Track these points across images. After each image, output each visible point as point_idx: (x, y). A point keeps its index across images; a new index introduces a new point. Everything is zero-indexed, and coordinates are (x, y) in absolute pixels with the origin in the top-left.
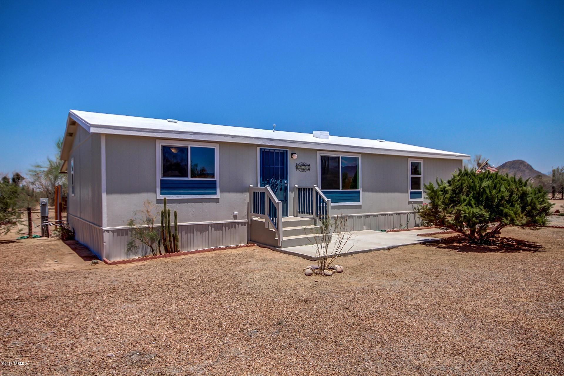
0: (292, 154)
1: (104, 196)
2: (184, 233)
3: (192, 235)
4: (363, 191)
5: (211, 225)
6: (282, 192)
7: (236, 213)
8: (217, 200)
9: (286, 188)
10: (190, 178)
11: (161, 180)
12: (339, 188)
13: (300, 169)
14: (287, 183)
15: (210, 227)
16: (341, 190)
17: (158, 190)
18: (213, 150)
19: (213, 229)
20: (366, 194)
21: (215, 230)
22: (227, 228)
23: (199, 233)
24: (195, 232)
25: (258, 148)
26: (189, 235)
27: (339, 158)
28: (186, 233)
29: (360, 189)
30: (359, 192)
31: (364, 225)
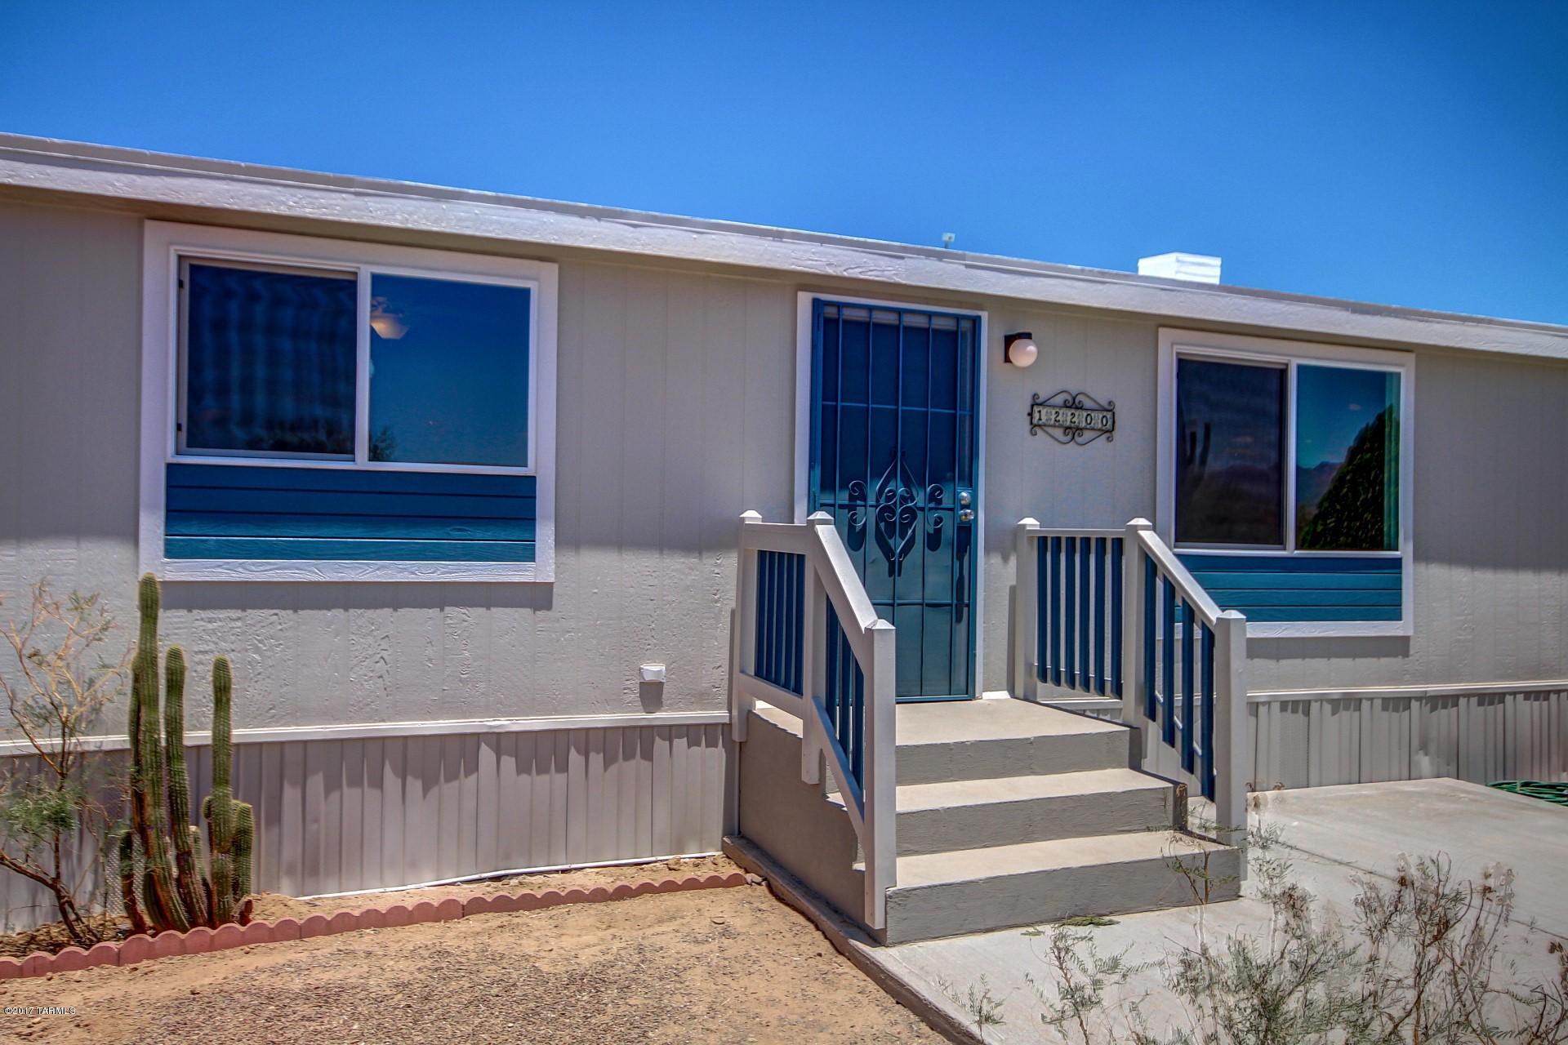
0: (1009, 340)
2: (316, 783)
3: (372, 794)
4: (1418, 557)
5: (500, 741)
6: (944, 555)
7: (653, 669)
8: (539, 597)
9: (966, 533)
10: (362, 461)
11: (171, 467)
12: (1279, 540)
13: (1057, 424)
14: (972, 505)
15: (486, 754)
16: (1290, 551)
17: (152, 525)
18: (519, 299)
19: (509, 762)
20: (1437, 573)
21: (523, 769)
22: (597, 759)
23: (415, 785)
24: (391, 780)
25: (805, 300)
26: (350, 794)
27: (1282, 373)
28: (332, 785)
29: (1405, 551)
30: (1397, 564)
31: (1424, 747)
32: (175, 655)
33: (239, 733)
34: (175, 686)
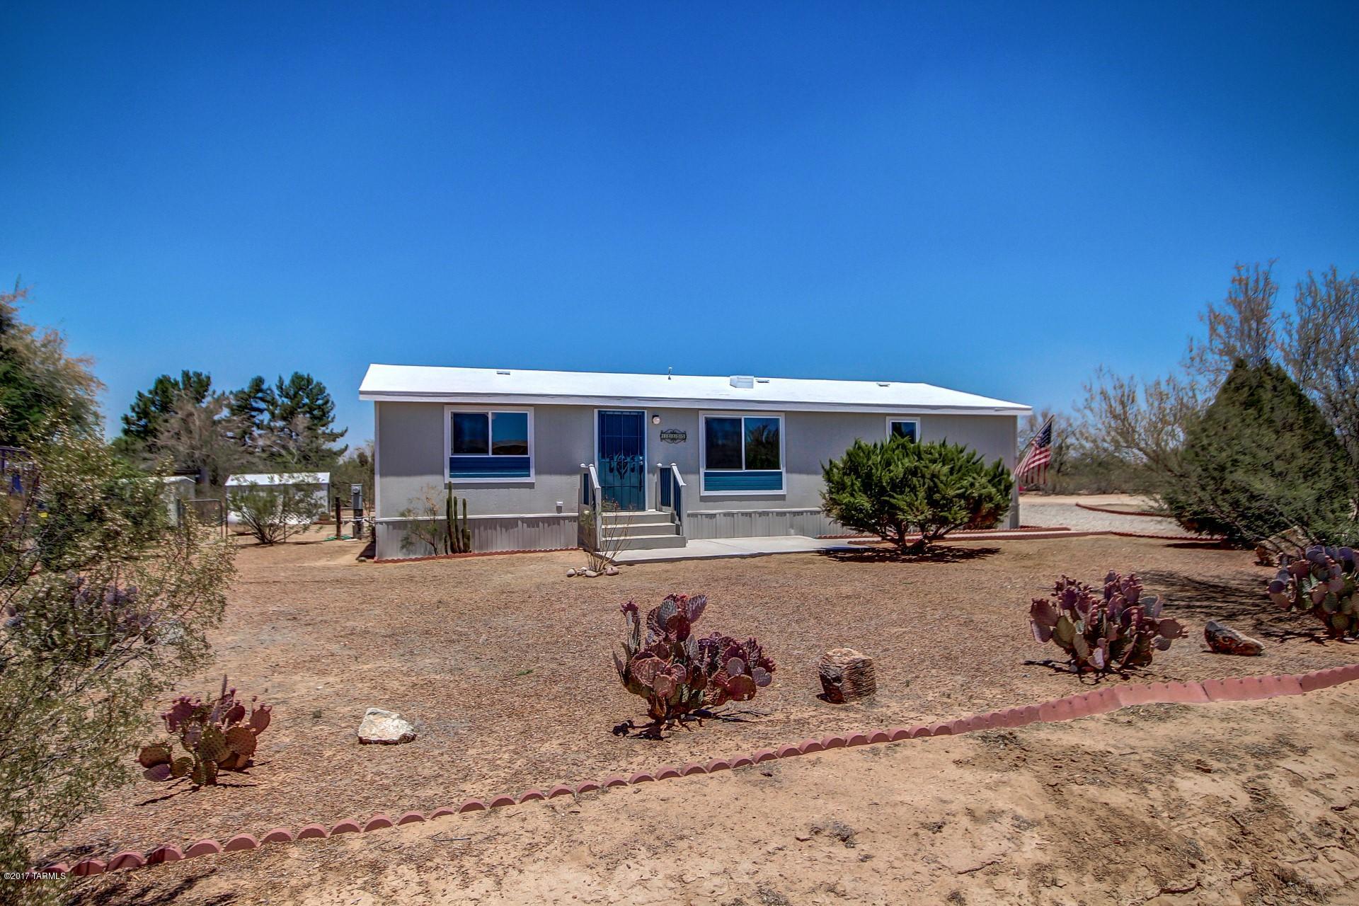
0: (654, 417)
1: (377, 478)
2: (482, 528)
3: (494, 532)
4: (787, 472)
5: (523, 519)
6: (636, 474)
7: (560, 503)
8: (531, 486)
9: (642, 468)
10: (491, 455)
11: (451, 458)
12: (741, 468)
13: (669, 438)
14: (643, 460)
15: (520, 522)
16: (744, 470)
17: (447, 471)
18: (524, 417)
19: (525, 525)
20: (796, 477)
21: (528, 526)
22: (546, 525)
23: (504, 530)
24: (498, 528)
25: (596, 411)
26: (489, 531)
27: (740, 420)
28: (485, 529)
29: (783, 469)
30: (781, 473)
31: (792, 527)
32: (455, 498)
33: (468, 517)
34: (456, 504)
